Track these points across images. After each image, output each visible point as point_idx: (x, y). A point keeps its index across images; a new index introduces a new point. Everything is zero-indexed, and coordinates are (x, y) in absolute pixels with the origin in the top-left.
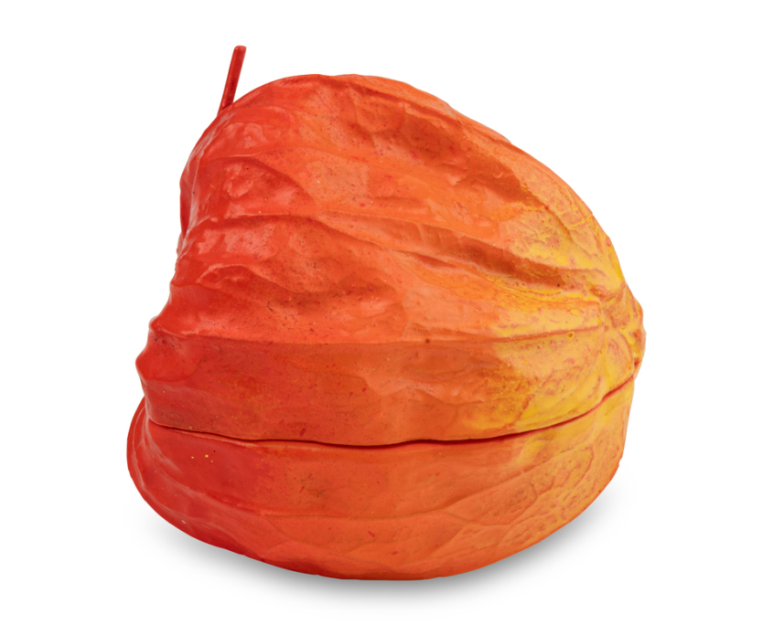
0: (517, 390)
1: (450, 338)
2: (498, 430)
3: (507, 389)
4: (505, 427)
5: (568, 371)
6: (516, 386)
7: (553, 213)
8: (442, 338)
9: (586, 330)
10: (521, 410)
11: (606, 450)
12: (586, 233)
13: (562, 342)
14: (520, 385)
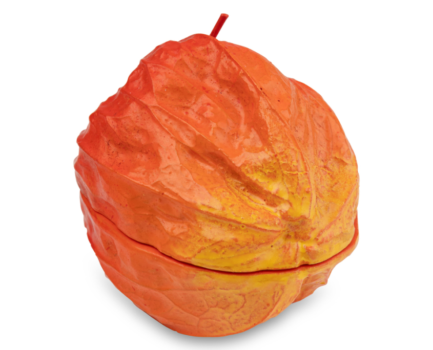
0: (199, 241)
1: (174, 198)
2: (183, 258)
3: (195, 239)
4: (186, 258)
5: (231, 244)
6: (199, 239)
7: (278, 160)
8: (170, 196)
9: (255, 227)
10: (196, 253)
11: (257, 302)
12: (293, 179)
13: (236, 228)
14: (201, 239)
